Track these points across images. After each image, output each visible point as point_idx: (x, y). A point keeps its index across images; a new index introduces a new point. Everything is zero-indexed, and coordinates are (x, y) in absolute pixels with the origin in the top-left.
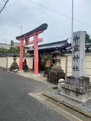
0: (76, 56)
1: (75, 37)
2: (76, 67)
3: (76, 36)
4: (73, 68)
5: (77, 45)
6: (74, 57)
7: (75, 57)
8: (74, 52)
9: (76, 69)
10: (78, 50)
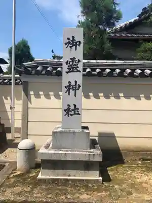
0: (73, 83)
1: (68, 39)
2: (72, 107)
3: (73, 37)
4: (65, 110)
5: (74, 58)
6: (68, 84)
7: (70, 85)
8: (67, 72)
9: (73, 112)
10: (78, 69)
